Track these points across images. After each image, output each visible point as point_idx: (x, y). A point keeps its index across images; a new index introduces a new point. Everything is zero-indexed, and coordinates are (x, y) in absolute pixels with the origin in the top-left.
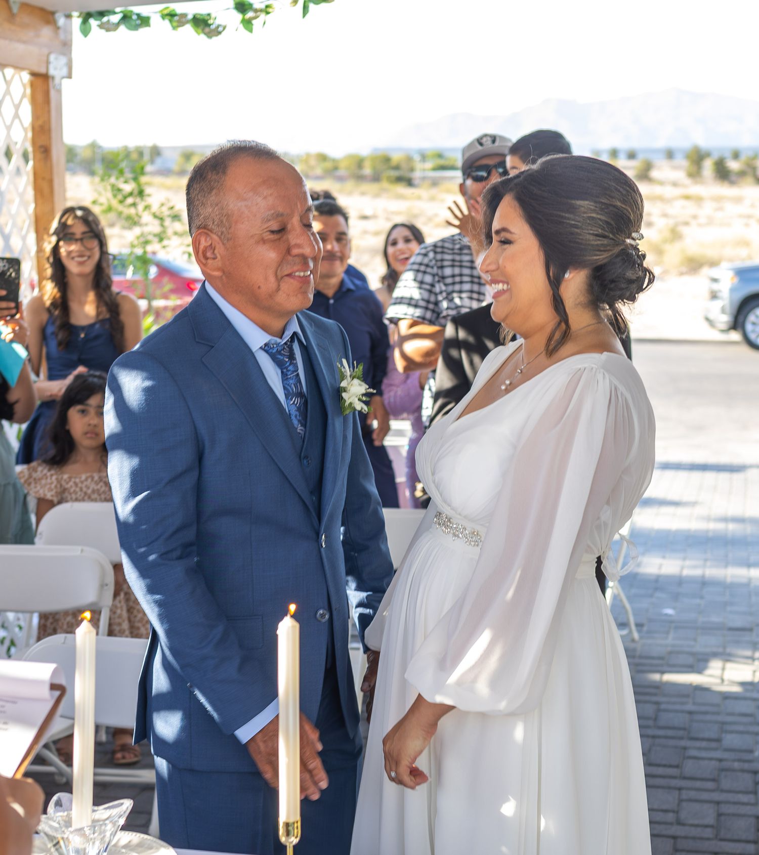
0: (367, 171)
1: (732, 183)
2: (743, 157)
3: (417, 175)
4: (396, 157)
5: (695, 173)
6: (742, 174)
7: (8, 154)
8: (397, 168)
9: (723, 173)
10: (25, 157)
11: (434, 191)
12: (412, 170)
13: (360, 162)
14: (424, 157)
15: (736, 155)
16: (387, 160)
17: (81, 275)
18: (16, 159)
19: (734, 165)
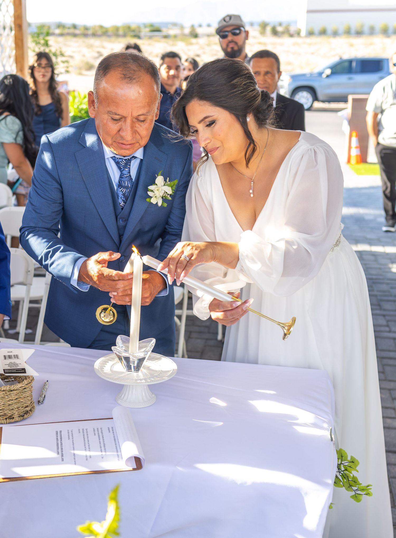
0: (121, 32)
1: (279, 37)
2: (284, 25)
3: (142, 34)
4: (133, 26)
5: (263, 32)
6: (283, 33)
7: (4, 28)
8: (134, 31)
9: (275, 32)
10: (11, 30)
11: (150, 41)
12: (140, 32)
13: (117, 29)
14: (145, 26)
15: (280, 24)
16: (129, 28)
17: (43, 82)
18: (7, 30)
19: (280, 29)
